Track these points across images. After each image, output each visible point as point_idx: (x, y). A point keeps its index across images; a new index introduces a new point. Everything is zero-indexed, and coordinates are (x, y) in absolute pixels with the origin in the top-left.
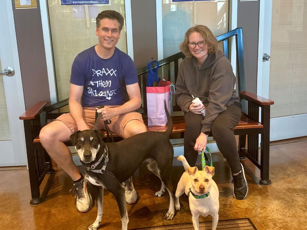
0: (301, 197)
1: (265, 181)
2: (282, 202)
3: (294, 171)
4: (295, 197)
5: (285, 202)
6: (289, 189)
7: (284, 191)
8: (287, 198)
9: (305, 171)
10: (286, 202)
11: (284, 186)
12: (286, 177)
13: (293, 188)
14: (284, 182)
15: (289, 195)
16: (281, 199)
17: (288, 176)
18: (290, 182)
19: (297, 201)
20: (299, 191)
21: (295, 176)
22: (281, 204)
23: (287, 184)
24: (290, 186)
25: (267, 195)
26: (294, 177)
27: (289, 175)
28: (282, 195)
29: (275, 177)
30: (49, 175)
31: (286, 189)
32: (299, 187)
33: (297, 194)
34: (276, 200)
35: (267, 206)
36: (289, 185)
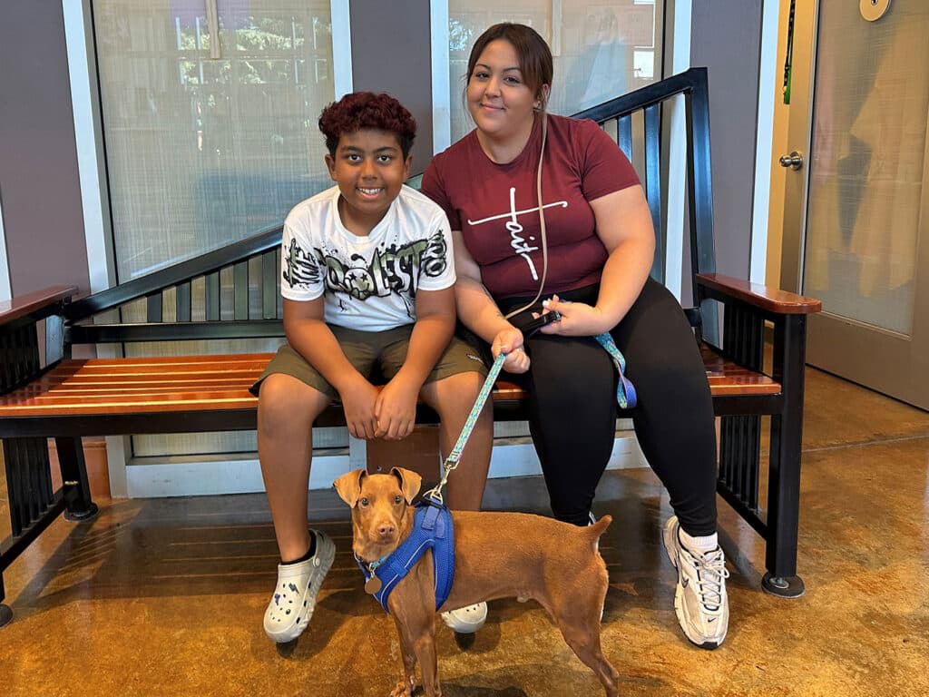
0: (919, 650)
1: (781, 581)
2: (851, 672)
3: (879, 545)
4: (899, 654)
5: (862, 673)
6: (871, 616)
7: (855, 624)
8: (869, 652)
9: (918, 549)
10: (866, 671)
11: (851, 603)
12: (853, 566)
13: (884, 613)
14: (851, 586)
15: (876, 639)
16: (844, 657)
17: (861, 563)
18: (872, 590)
19: (906, 668)
20: (909, 624)
21: (884, 565)
22: (849, 680)
23: (861, 596)
24: (872, 602)
25: (793, 637)
26: (883, 568)
27: (863, 561)
28: (848, 640)
29: (813, 563)
30: (77, 522)
31: (861, 613)
32: (907, 610)
33: (906, 637)
34: (828, 658)
35: (796, 684)
36: (868, 599)
